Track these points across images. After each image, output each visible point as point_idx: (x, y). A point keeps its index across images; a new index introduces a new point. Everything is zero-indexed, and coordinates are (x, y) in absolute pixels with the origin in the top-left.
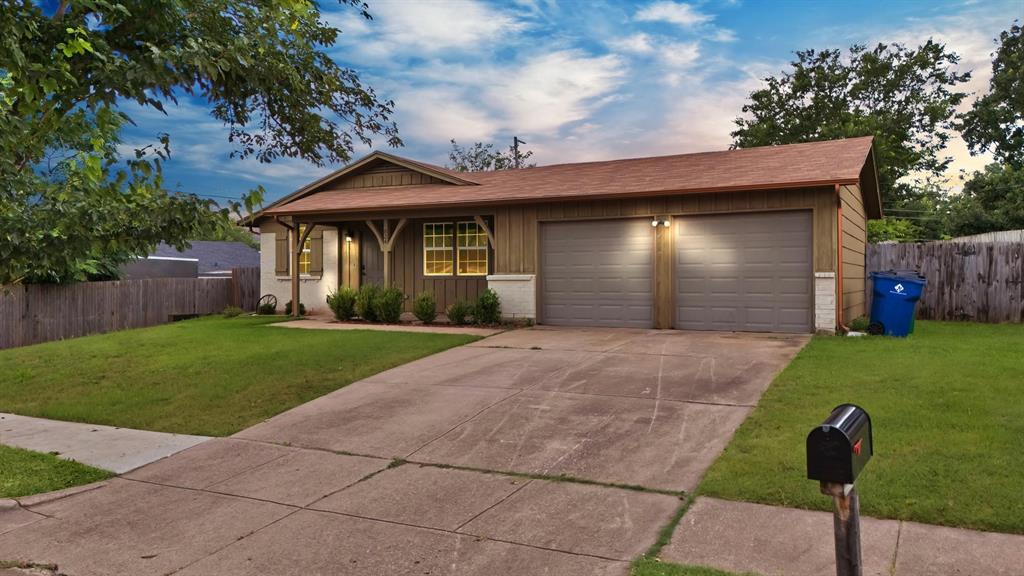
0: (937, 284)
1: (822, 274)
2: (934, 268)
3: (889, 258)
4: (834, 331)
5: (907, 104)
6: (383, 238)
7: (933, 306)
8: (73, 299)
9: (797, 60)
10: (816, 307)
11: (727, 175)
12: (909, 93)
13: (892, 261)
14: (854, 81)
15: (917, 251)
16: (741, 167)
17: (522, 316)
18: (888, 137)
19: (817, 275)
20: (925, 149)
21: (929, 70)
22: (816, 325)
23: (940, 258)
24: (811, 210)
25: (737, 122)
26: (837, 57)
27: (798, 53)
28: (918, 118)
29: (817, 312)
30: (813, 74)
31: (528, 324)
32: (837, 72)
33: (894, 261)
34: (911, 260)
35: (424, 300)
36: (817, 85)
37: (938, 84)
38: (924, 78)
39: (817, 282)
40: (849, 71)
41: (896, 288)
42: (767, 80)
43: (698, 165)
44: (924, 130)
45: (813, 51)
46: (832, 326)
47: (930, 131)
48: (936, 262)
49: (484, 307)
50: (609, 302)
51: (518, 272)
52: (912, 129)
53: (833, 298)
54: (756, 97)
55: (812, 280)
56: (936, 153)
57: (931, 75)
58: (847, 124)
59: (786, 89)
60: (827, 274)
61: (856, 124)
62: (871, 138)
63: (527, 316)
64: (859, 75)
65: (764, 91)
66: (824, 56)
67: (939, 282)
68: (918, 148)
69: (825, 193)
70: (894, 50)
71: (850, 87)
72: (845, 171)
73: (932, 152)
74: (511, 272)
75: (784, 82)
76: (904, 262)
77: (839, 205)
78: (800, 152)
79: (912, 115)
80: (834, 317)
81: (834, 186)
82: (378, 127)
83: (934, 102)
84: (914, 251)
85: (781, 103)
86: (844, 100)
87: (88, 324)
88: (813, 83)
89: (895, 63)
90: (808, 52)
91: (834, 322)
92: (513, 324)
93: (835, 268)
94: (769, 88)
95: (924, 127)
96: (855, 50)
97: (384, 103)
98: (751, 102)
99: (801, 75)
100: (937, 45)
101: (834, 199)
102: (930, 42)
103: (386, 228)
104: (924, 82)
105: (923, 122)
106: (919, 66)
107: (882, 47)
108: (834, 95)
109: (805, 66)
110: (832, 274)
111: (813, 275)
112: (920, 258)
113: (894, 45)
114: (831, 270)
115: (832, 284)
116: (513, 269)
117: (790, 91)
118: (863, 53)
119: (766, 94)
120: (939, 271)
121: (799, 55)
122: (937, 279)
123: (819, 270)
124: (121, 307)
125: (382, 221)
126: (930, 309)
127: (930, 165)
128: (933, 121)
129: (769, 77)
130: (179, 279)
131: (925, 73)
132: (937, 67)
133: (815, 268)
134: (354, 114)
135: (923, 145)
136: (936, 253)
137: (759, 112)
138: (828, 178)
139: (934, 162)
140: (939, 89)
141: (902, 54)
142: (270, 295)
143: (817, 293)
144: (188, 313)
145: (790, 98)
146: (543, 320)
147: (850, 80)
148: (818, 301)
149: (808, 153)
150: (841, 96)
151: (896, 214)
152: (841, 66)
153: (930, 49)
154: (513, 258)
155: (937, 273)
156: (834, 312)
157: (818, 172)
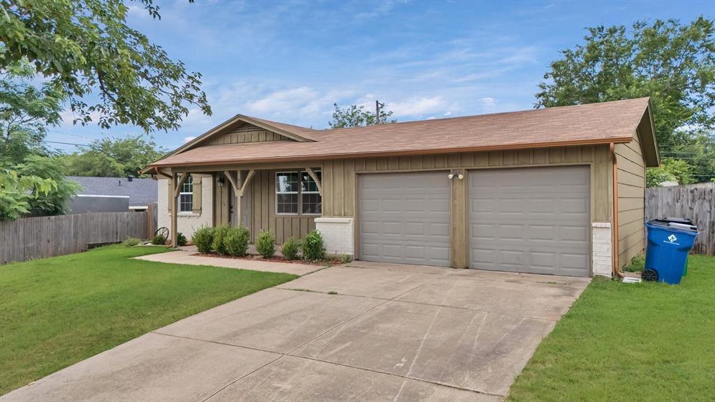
0: (708, 224)
1: (599, 224)
2: (705, 210)
3: (665, 202)
4: (610, 276)
5: (682, 69)
6: (237, 186)
7: (704, 242)
8: (16, 231)
9: (590, 35)
10: (594, 254)
11: (514, 134)
12: (683, 60)
13: (668, 203)
14: (637, 52)
15: (690, 195)
16: (529, 126)
17: (343, 253)
18: (665, 97)
19: (594, 224)
20: (697, 106)
21: (701, 42)
22: (594, 271)
23: (710, 201)
24: (589, 166)
25: (541, 86)
26: (623, 32)
27: (591, 29)
28: (691, 81)
29: (594, 258)
30: (603, 46)
31: (348, 260)
32: (623, 45)
33: (670, 203)
34: (685, 202)
35: (264, 238)
36: (607, 56)
37: (708, 53)
38: (696, 48)
39: (594, 231)
40: (633, 43)
41: (670, 238)
42: (564, 52)
43: (493, 124)
44: (697, 91)
45: (603, 28)
46: (608, 273)
47: (701, 92)
48: (707, 204)
49: (310, 246)
50: (414, 243)
51: (340, 215)
52: (687, 90)
53: (610, 246)
54: (555, 66)
55: (590, 228)
56: (707, 110)
57: (702, 46)
58: (631, 87)
59: (581, 60)
60: (603, 225)
61: (638, 86)
62: (648, 98)
63: (347, 253)
64: (642, 47)
65: (561, 62)
66: (612, 31)
67: (710, 222)
68: (691, 105)
69: (602, 150)
70: (670, 26)
71: (633, 57)
72: (620, 130)
73: (703, 108)
74: (334, 215)
75: (578, 54)
76: (678, 205)
77: (614, 161)
78: (582, 112)
79: (686, 79)
80: (611, 264)
81: (609, 144)
82: (191, 97)
83: (705, 68)
84: (687, 195)
85: (576, 71)
86: (629, 67)
87: (28, 250)
88: (603, 54)
89: (672, 36)
90: (599, 28)
91: (611, 268)
92: (334, 261)
93: (611, 218)
94: (566, 59)
95: (695, 88)
96: (637, 26)
97: (193, 75)
98: (551, 70)
99: (592, 48)
100: (707, 21)
101: (610, 156)
102: (701, 19)
103: (239, 177)
104: (695, 51)
105: (695, 84)
106: (692, 38)
107: (659, 24)
108: (621, 63)
109: (596, 40)
110: (608, 225)
111: (590, 225)
112: (693, 201)
113: (670, 21)
114: (607, 221)
115: (608, 235)
116: (336, 213)
117: (583, 61)
118: (644, 28)
119: (563, 63)
120: (710, 212)
121: (592, 31)
122: (708, 220)
123: (595, 221)
124: (56, 236)
125: (237, 171)
126: (702, 245)
127: (701, 120)
128: (704, 82)
129: (565, 50)
130: (105, 213)
131: (697, 45)
132: (707, 39)
133: (592, 218)
134: (169, 85)
135: (695, 103)
136: (707, 197)
137: (558, 78)
138: (604, 137)
139: (705, 117)
140: (709, 57)
141: (677, 28)
142: (164, 228)
143: (594, 241)
144: (100, 242)
145: (583, 67)
146: (359, 257)
147: (634, 51)
148: (595, 248)
149: (589, 113)
150: (627, 64)
151: (675, 156)
152: (626, 40)
153: (701, 24)
154: (336, 204)
155: (708, 214)
156: (610, 259)
157: (596, 130)
